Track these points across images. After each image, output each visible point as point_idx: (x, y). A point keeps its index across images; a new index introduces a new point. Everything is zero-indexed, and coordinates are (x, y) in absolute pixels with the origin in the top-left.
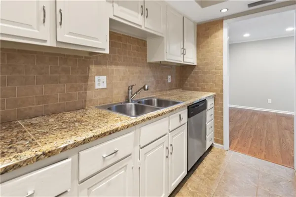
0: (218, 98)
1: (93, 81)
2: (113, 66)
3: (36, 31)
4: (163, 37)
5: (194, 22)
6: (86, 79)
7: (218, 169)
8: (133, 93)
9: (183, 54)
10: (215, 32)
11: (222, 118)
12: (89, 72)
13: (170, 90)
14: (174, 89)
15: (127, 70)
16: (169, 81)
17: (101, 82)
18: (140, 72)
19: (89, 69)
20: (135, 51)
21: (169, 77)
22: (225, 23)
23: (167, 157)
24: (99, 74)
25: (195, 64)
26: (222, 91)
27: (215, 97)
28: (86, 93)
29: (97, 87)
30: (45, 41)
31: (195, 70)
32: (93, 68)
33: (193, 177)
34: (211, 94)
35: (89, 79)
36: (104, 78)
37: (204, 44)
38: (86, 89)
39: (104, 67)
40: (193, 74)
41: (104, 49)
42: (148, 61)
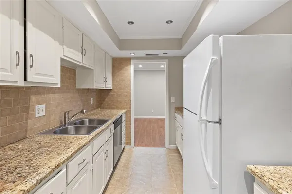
0: (128, 113)
1: (34, 110)
2: (51, 95)
3: (10, 74)
4: (93, 70)
5: (111, 57)
6: (27, 109)
7: (130, 161)
8: (69, 118)
9: (105, 82)
10: (126, 66)
11: (130, 127)
12: (29, 102)
13: (92, 110)
14: (95, 109)
15: (62, 97)
16: (92, 103)
17: (40, 111)
18: (72, 98)
19: (30, 99)
20: (68, 80)
21: (92, 99)
22: (132, 61)
23: (105, 159)
24: (39, 103)
25: (112, 88)
26: (130, 108)
27: (125, 113)
28: (27, 123)
29: (37, 115)
30: (16, 82)
31: (111, 93)
32: (33, 98)
33: (116, 171)
34: (124, 111)
35: (30, 109)
36: (43, 106)
37: (118, 74)
38: (27, 119)
39: (43, 96)
40: (109, 96)
41: (57, 84)
42: (77, 88)
